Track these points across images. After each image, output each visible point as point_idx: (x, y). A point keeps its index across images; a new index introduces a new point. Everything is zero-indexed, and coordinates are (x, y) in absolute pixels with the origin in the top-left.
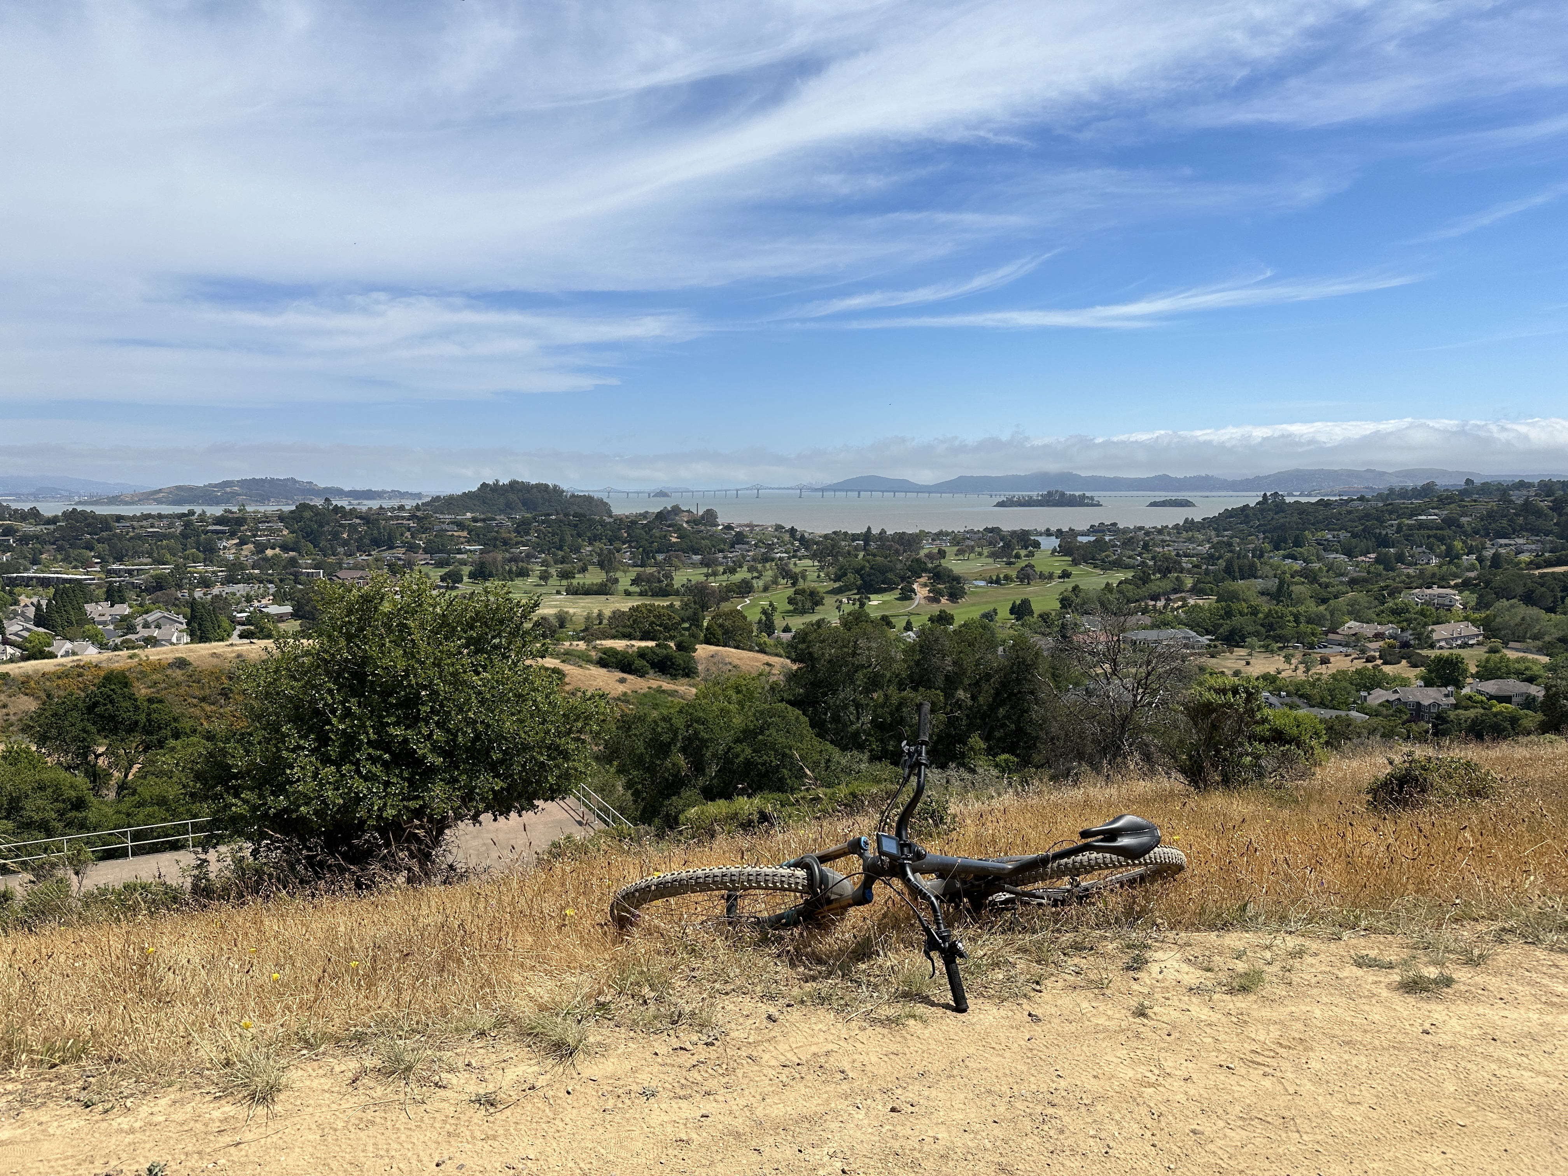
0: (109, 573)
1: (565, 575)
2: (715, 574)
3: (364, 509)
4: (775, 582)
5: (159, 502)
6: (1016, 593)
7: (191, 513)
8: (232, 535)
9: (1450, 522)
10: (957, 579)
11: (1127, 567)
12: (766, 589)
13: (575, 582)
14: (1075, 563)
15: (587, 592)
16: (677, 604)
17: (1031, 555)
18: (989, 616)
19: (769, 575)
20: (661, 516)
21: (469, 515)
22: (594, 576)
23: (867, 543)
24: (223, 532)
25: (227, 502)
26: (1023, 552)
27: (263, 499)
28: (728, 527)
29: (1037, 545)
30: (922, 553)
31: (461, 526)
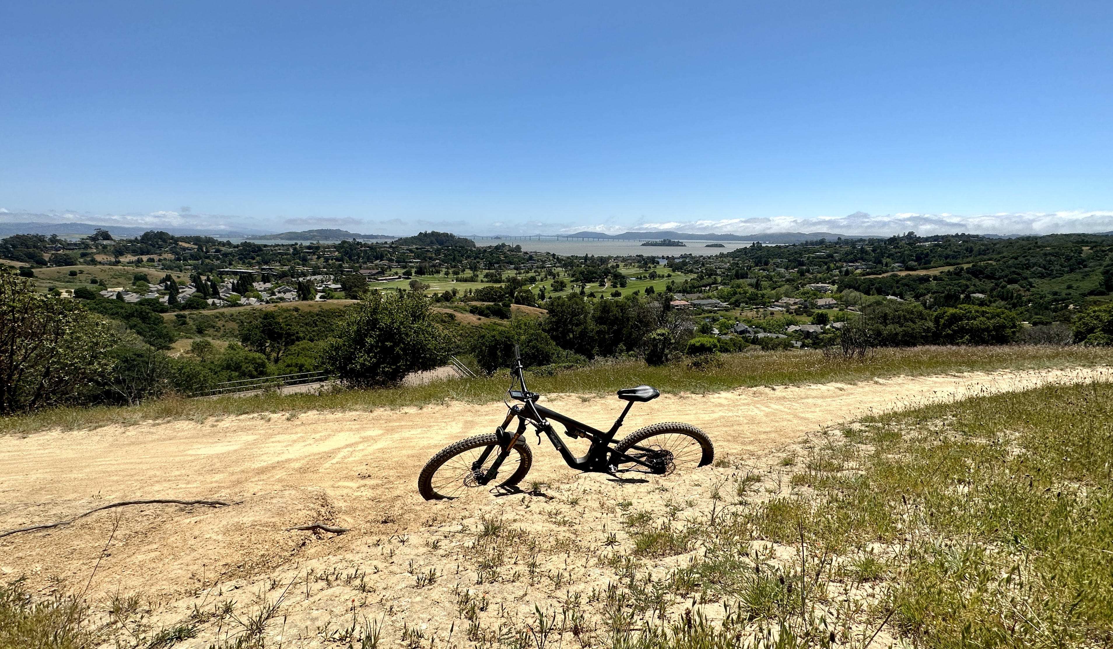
0: (263, 269)
1: (456, 273)
2: (520, 273)
3: (370, 243)
4: (546, 277)
5: (282, 239)
6: (649, 283)
7: (296, 244)
8: (314, 254)
9: (830, 256)
10: (623, 277)
11: (695, 273)
12: (542, 280)
13: (460, 276)
14: (674, 271)
15: (466, 280)
16: (503, 287)
17: (655, 267)
18: (636, 293)
19: (543, 274)
20: (497, 248)
21: (414, 247)
22: (468, 273)
23: (586, 261)
24: (311, 253)
25: (311, 239)
26: (652, 266)
27: (327, 238)
28: (526, 253)
29: (658, 263)
30: (609, 266)
31: (411, 251)
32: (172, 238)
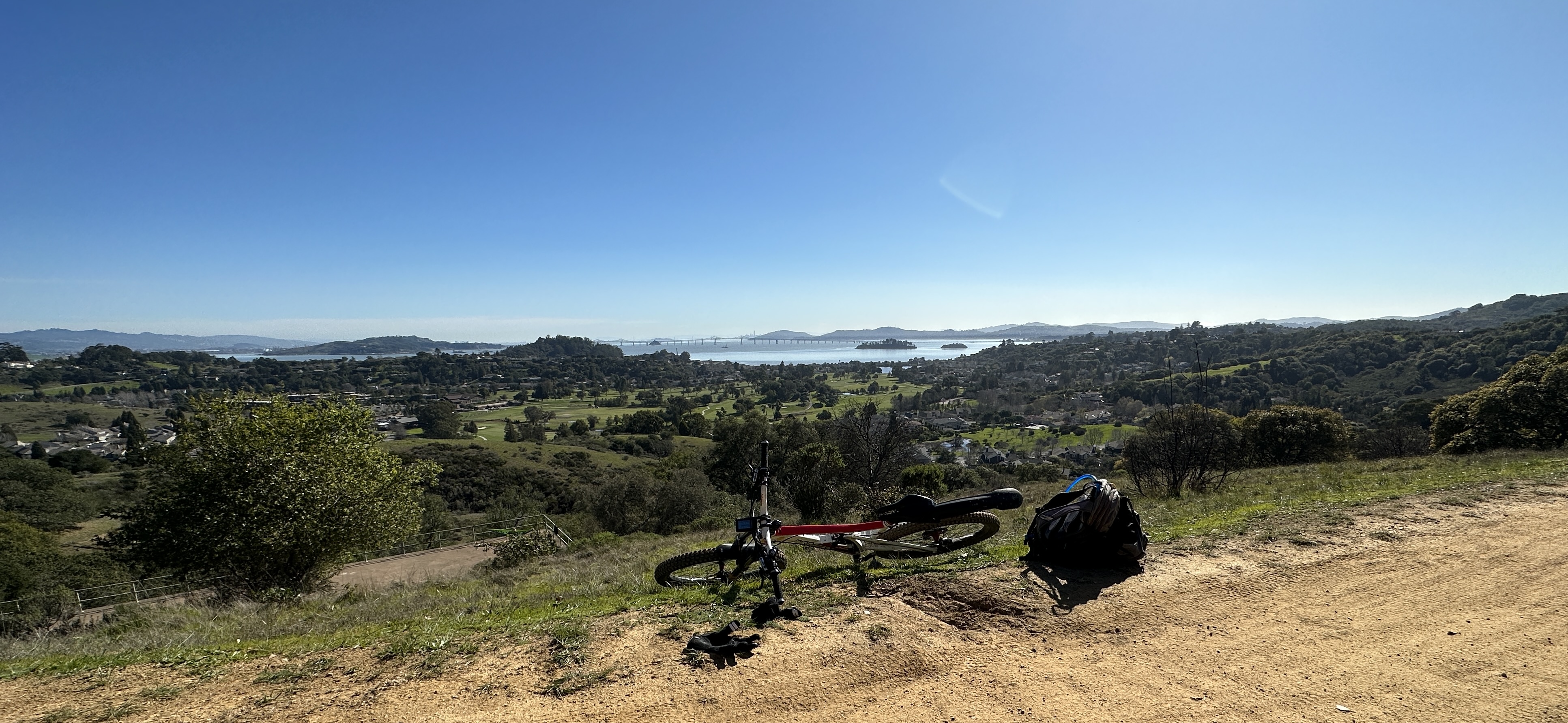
1: (594, 394)
4: (726, 396)
5: (322, 352)
6: (867, 399)
8: (374, 374)
10: (833, 392)
11: (929, 384)
12: (720, 401)
13: (600, 398)
14: (901, 381)
15: (609, 404)
17: (876, 377)
19: (721, 392)
20: (654, 357)
21: (531, 358)
22: (612, 395)
23: (781, 371)
24: (367, 372)
26: (872, 376)
27: (395, 349)
28: (697, 363)
29: (880, 371)
30: (814, 377)
31: (526, 365)
32: (135, 355)
